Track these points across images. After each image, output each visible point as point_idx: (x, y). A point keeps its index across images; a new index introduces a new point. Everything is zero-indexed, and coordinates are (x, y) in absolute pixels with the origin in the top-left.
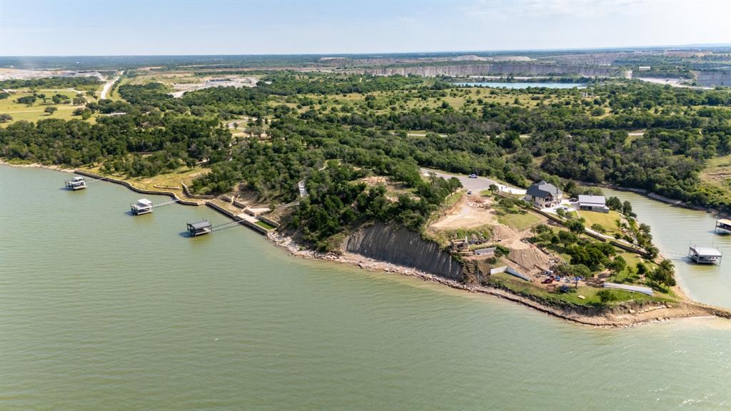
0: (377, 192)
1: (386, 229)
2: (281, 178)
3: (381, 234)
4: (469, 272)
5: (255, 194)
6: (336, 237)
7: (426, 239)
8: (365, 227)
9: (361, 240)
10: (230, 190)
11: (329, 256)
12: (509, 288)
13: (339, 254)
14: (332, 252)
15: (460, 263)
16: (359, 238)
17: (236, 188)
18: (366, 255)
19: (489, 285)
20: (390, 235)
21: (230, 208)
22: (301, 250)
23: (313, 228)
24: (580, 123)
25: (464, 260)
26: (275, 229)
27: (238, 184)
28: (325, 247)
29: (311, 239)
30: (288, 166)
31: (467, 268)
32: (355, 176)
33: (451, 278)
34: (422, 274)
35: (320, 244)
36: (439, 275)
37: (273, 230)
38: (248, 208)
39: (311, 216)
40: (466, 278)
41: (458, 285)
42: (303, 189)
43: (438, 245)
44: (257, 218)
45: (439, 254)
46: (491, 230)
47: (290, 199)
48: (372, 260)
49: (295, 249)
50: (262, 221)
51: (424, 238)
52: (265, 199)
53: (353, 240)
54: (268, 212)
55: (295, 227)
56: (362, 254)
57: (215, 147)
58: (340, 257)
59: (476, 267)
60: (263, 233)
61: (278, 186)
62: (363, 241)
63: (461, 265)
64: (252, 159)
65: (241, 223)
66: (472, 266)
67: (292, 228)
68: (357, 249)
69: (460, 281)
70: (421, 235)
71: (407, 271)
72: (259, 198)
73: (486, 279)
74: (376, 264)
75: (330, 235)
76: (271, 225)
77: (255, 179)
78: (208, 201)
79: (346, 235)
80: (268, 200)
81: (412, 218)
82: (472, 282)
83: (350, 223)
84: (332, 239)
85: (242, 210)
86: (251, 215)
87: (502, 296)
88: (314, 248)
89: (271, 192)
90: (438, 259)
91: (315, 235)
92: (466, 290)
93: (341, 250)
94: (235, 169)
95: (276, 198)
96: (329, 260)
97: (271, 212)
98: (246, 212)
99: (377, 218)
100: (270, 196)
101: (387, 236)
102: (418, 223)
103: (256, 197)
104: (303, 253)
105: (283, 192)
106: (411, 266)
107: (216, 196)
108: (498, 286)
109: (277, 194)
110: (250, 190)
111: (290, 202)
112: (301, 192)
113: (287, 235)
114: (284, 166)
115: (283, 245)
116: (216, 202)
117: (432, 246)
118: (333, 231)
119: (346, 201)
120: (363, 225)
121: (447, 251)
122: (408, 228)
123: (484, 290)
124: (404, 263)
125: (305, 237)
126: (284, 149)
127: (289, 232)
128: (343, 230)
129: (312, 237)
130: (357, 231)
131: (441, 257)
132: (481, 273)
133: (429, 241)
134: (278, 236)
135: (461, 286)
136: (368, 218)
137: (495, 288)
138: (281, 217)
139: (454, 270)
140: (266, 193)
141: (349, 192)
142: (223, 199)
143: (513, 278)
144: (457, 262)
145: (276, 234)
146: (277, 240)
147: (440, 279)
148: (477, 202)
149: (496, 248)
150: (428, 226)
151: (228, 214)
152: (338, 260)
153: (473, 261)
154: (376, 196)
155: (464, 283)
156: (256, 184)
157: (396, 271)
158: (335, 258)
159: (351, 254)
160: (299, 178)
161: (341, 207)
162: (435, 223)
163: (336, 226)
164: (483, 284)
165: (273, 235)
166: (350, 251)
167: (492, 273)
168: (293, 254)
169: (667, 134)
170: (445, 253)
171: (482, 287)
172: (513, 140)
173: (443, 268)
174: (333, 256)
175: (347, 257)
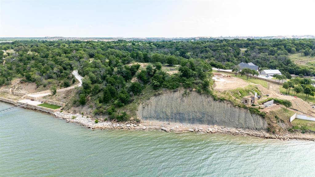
0: (154, 68)
1: (176, 95)
2: (55, 70)
4: (272, 122)
5: (32, 85)
6: (129, 107)
7: (219, 99)
8: (154, 95)
9: (154, 107)
10: (8, 84)
11: (128, 125)
13: (138, 122)
14: (130, 120)
16: (151, 106)
17: (13, 82)
19: (296, 131)
20: (182, 99)
21: (9, 97)
22: (96, 122)
23: (104, 102)
25: (263, 112)
26: (61, 108)
27: (14, 80)
28: (122, 117)
29: (104, 111)
31: (269, 119)
34: (227, 130)
35: (116, 115)
36: (244, 129)
37: (59, 109)
38: (29, 95)
39: (96, 93)
40: (272, 127)
41: (268, 135)
44: (39, 101)
45: (237, 110)
46: (257, 88)
47: (69, 84)
48: (171, 123)
49: (90, 123)
51: (217, 98)
52: (45, 86)
53: (146, 108)
54: (50, 96)
55: (83, 103)
56: (158, 119)
58: (140, 125)
59: (276, 117)
60: (49, 113)
61: (54, 76)
62: (156, 107)
63: (262, 116)
65: (23, 107)
66: (272, 116)
67: (79, 105)
68: (152, 115)
69: (268, 131)
70: (213, 96)
71: (211, 128)
72: (38, 86)
73: (289, 127)
74: (177, 126)
76: (57, 105)
79: (138, 104)
80: (47, 87)
81: (196, 84)
82: (279, 130)
83: (138, 94)
84: (126, 109)
85: (22, 97)
86: (33, 99)
88: (110, 119)
89: (49, 80)
90: (237, 115)
91: (108, 107)
93: (138, 118)
95: (54, 84)
96: (129, 128)
97: (53, 95)
98: (28, 98)
100: (49, 83)
101: (179, 100)
102: (205, 87)
103: (34, 86)
104: (100, 125)
106: (210, 123)
108: (304, 131)
109: (54, 81)
110: (28, 82)
111: (70, 86)
112: (77, 78)
113: (74, 112)
114: (55, 64)
115: (74, 120)
117: (225, 104)
118: (124, 102)
119: (127, 78)
120: (152, 94)
121: (243, 106)
123: (295, 136)
124: (202, 123)
126: (51, 55)
127: (77, 109)
128: (134, 100)
129: (104, 109)
130: (148, 99)
131: (239, 112)
132: (282, 121)
133: (222, 100)
134: (66, 113)
135: (273, 136)
136: (155, 88)
137: (303, 133)
138: (64, 98)
139: (257, 122)
140: (45, 81)
141: (127, 71)
142: (1, 92)
143: (310, 122)
144: (257, 114)
145: (63, 112)
146: (66, 117)
147: (247, 132)
148: (218, 75)
149: (273, 101)
150: (212, 89)
151: (8, 102)
152: (138, 127)
153: (271, 112)
154: (155, 71)
155: (274, 133)
156: (32, 76)
157: (200, 130)
158: (135, 125)
159: (148, 121)
160: (72, 69)
161: (124, 82)
162: (215, 86)
163: (127, 97)
164: (290, 131)
165: (61, 114)
166: (146, 118)
167: (291, 120)
168: (89, 127)
169: (259, 47)
170: (242, 108)
171: (291, 134)
172: (185, 54)
173: (245, 121)
174: (132, 124)
175: (145, 124)
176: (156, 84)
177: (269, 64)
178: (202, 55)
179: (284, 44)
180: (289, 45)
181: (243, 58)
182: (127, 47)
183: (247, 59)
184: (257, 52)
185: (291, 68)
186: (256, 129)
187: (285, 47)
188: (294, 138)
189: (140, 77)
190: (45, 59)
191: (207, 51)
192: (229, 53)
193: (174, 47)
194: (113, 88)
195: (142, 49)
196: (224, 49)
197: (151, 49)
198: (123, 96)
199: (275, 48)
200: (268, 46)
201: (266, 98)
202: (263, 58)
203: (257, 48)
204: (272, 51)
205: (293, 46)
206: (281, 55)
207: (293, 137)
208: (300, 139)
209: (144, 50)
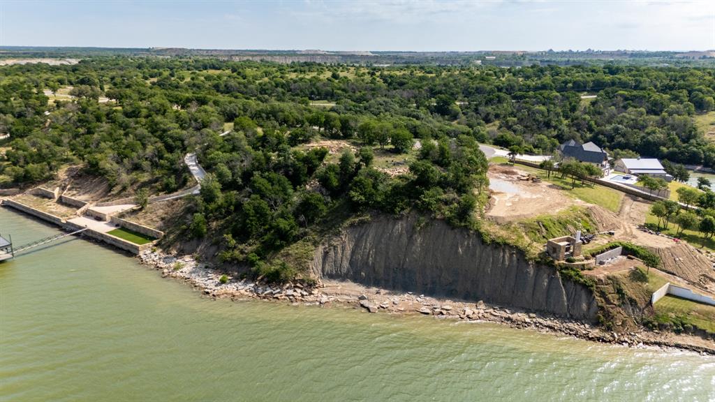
0: (357, 160)
1: (399, 226)
2: (150, 149)
3: (390, 238)
4: (608, 301)
5: (101, 182)
6: (295, 249)
7: (493, 241)
8: (352, 225)
9: (348, 252)
10: (50, 179)
11: (290, 292)
12: (709, 331)
13: (311, 285)
14: (295, 281)
15: (585, 286)
16: (343, 249)
17: (62, 173)
18: (367, 282)
19: (662, 327)
20: (410, 238)
21: (52, 209)
22: (223, 282)
23: (242, 234)
24: (514, 87)
25: (591, 278)
26: (155, 242)
27: (65, 167)
28: (277, 274)
29: (241, 257)
30: (159, 133)
31: (603, 294)
32: (294, 141)
33: (572, 318)
34: (505, 315)
35: (265, 267)
36: (543, 313)
37: (150, 244)
38: (92, 207)
39: (229, 213)
40: (608, 316)
41: (595, 332)
42: (196, 168)
43: (521, 253)
44: (112, 223)
45: (531, 270)
46: (588, 215)
47: (173, 186)
48: (383, 291)
49: (210, 281)
50: (124, 228)
51: (488, 239)
52: (124, 189)
53: (332, 253)
54: (133, 212)
55: (199, 236)
56: (357, 279)
57: (20, 115)
58: (315, 292)
59: (619, 291)
60: (130, 252)
61: (146, 164)
62: (353, 253)
63: (587, 288)
64: (89, 129)
65: (78, 235)
66: (610, 289)
67: (192, 239)
68: (344, 270)
69: (596, 324)
70: (479, 235)
71: (469, 309)
72: (110, 187)
73: (647, 316)
74: (396, 298)
75: (281, 247)
76: (146, 236)
77: (98, 156)
78: (6, 199)
79: (315, 244)
80: (130, 190)
81: (446, 203)
82: (624, 323)
83: (317, 220)
84: (288, 255)
85: (79, 212)
86: (99, 218)
87: (706, 351)
88: (253, 277)
89: (133, 175)
90: (531, 281)
91: (250, 248)
92: (621, 342)
93: (312, 276)
94: (58, 143)
95: (144, 184)
96: (292, 299)
97: (140, 210)
98: (88, 214)
99: (373, 207)
100: (133, 183)
101: (405, 239)
102: (464, 212)
103: (104, 186)
104: (231, 288)
105: (158, 173)
106: (470, 296)
107: (22, 190)
108: (682, 328)
109: (145, 177)
110: (91, 175)
111: (175, 190)
112: (194, 172)
113: (181, 254)
114: (150, 134)
115: (178, 273)
116: (24, 199)
117: (507, 255)
118: (285, 238)
119: (296, 180)
120: (347, 223)
121: (546, 262)
122: (447, 221)
123: (658, 340)
124: (452, 294)
125: (228, 255)
126: (144, 112)
127: (187, 247)
128: (305, 234)
129: (242, 252)
130: (338, 234)
131: (537, 275)
132: (633, 302)
133: (498, 245)
134: (163, 255)
135: (608, 336)
136: (354, 208)
137: (678, 332)
138: (163, 219)
139: (573, 301)
140: (125, 178)
141: (300, 164)
142: (37, 195)
143: (699, 307)
144: (576, 282)
145: (159, 251)
146: (162, 264)
147: (549, 323)
148: (506, 172)
149: (621, 247)
150: (482, 216)
151: (48, 219)
152: (311, 298)
153: (609, 278)
154: (359, 167)
155: (609, 329)
156: (102, 164)
157: (444, 312)
158: (305, 293)
159: (334, 283)
160: (184, 150)
161: (290, 191)
162: (489, 208)
163: (291, 228)
164: (648, 326)
165: (153, 255)
166: (331, 276)
167: (655, 300)
168: (208, 293)
169: (626, 93)
170: (543, 267)
171: (650, 334)
172: (449, 105)
173: (548, 297)
174: (299, 291)
175: (327, 290)
176: (356, 199)
177: (644, 137)
178: (489, 109)
179: (689, 86)
180: (700, 90)
181: (584, 119)
182: (318, 84)
183: (593, 123)
184: (621, 105)
185: (695, 149)
186: (571, 316)
187: (690, 92)
188: (655, 343)
189: (324, 181)
190: (131, 122)
191: (500, 100)
192: (552, 106)
193: (426, 88)
194: (264, 204)
195: (353, 89)
196: (541, 94)
197: (373, 89)
198: (283, 224)
199: (664, 96)
200: (649, 90)
201: (606, 242)
202: (633, 120)
203: (621, 95)
204: (655, 104)
205: (709, 91)
206: (676, 116)
207: (653, 340)
208: (667, 345)
209: (357, 92)
